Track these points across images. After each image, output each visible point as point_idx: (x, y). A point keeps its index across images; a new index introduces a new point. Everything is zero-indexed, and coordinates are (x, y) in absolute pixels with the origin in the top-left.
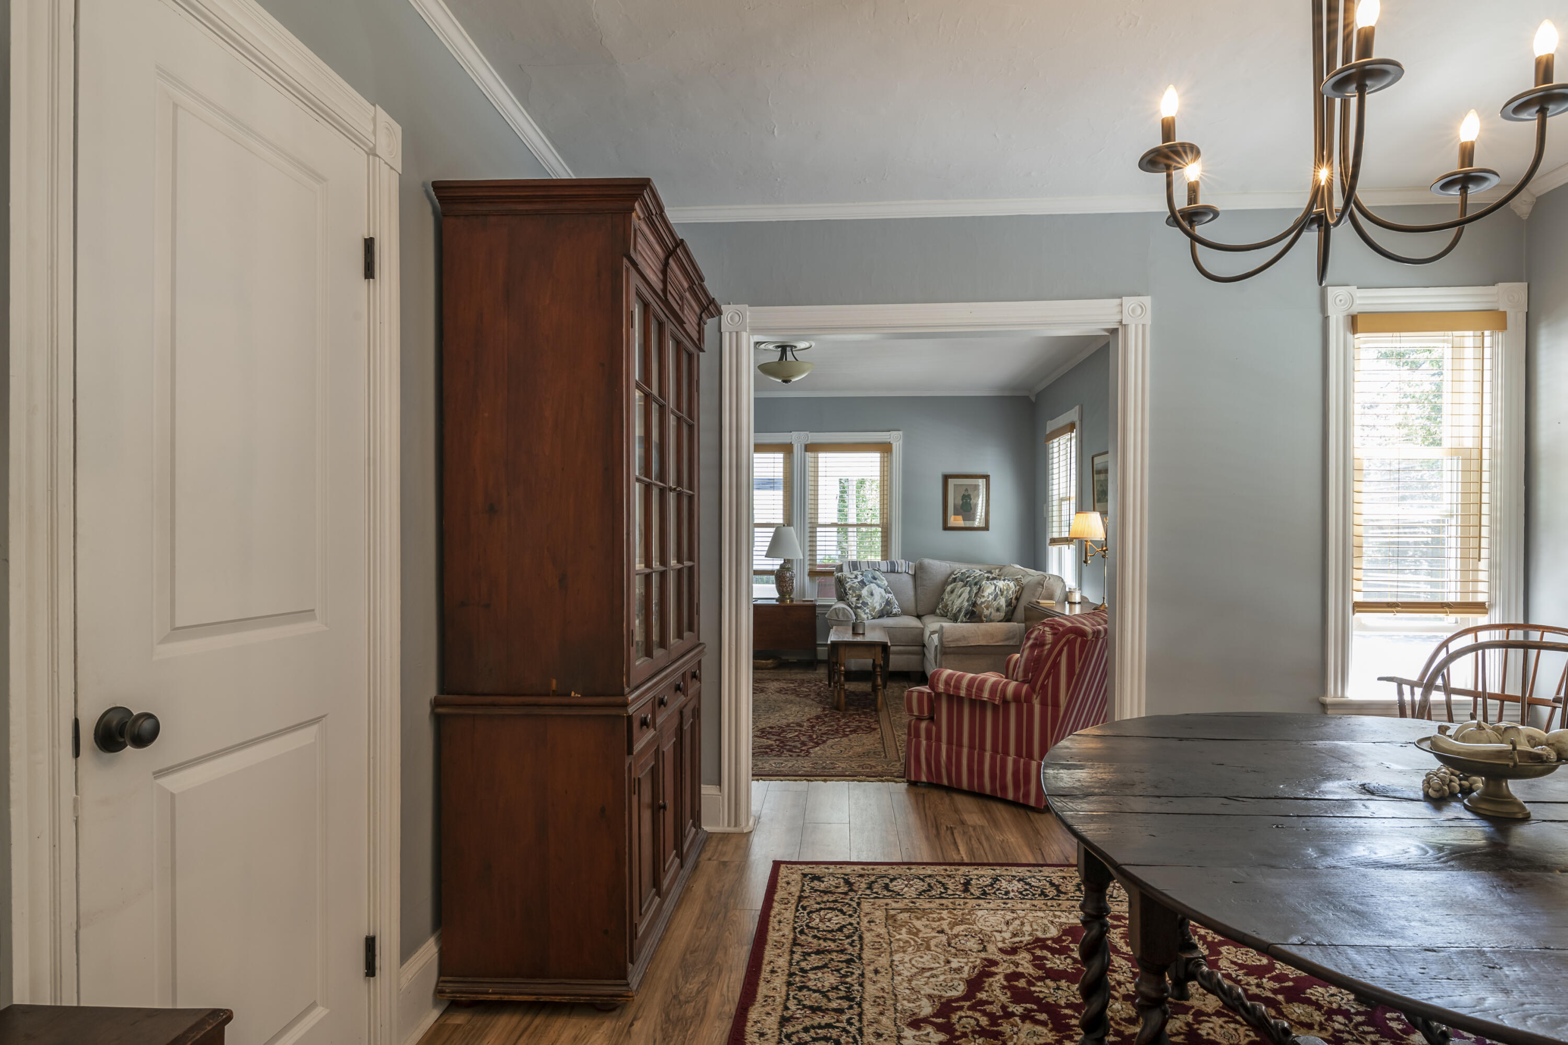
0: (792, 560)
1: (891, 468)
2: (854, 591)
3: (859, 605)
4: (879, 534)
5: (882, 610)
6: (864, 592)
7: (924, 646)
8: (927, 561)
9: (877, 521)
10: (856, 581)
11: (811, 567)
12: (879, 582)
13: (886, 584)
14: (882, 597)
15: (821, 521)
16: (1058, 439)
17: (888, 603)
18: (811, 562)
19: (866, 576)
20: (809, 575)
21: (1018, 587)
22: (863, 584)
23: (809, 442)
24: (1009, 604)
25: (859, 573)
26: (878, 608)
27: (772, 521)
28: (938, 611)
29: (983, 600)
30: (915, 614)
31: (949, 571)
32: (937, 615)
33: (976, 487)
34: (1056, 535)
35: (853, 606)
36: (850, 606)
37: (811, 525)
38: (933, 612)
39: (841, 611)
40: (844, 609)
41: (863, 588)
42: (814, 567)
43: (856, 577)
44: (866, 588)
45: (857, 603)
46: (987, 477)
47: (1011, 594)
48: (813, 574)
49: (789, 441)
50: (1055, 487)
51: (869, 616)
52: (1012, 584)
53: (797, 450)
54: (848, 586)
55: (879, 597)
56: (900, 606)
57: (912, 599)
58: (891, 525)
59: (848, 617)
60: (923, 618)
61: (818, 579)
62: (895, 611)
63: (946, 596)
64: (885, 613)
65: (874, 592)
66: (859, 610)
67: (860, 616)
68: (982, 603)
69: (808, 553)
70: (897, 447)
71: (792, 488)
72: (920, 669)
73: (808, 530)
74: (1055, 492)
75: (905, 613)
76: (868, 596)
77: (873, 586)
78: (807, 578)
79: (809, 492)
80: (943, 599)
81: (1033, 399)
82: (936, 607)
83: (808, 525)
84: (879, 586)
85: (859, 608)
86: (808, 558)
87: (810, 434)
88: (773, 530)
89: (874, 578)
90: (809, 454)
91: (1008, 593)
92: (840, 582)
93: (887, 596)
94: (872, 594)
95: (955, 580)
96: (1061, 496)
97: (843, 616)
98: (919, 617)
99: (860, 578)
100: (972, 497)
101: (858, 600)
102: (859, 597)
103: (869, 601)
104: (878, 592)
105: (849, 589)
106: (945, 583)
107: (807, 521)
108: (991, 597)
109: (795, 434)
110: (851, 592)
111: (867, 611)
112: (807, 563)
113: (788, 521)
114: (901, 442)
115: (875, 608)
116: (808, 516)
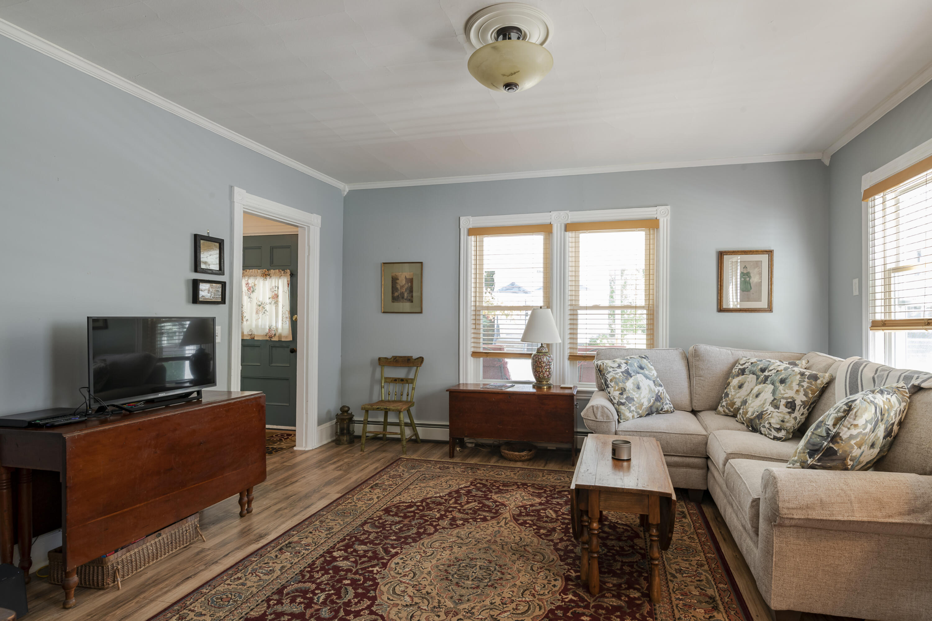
0: (552, 344)
1: (658, 246)
2: (617, 384)
3: (623, 401)
4: (645, 316)
5: (651, 407)
6: (629, 385)
7: (708, 458)
8: (703, 348)
9: (641, 302)
10: (619, 370)
11: (572, 351)
12: (647, 372)
13: (656, 374)
14: (651, 390)
15: (582, 303)
16: (882, 194)
17: (658, 398)
18: (572, 346)
19: (631, 365)
20: (569, 359)
21: (904, 404)
22: (628, 374)
23: (569, 222)
24: (888, 433)
25: (623, 361)
26: (646, 404)
27: (529, 304)
28: (720, 408)
29: (854, 432)
30: (691, 410)
31: (731, 360)
32: (719, 413)
33: (758, 264)
34: (879, 317)
35: (615, 401)
36: (611, 401)
37: (572, 308)
38: (714, 408)
39: (600, 410)
40: (603, 407)
41: (627, 379)
42: (574, 351)
43: (619, 366)
44: (631, 380)
45: (619, 398)
46: (770, 253)
47: (893, 417)
48: (573, 358)
49: (548, 221)
50: (879, 256)
51: (635, 414)
52: (894, 399)
53: (557, 230)
54: (609, 376)
55: (647, 391)
56: (672, 402)
57: (686, 391)
58: (658, 307)
59: (608, 417)
60: (701, 414)
61: (579, 363)
62: (666, 407)
63: (731, 391)
64: (654, 410)
65: (641, 384)
66: (622, 407)
67: (624, 415)
68: (851, 437)
69: (567, 336)
70: (665, 223)
71: (552, 269)
72: (705, 488)
73: (568, 312)
74: (879, 262)
75: (677, 408)
76: (633, 390)
77: (640, 377)
78: (567, 362)
79: (569, 273)
80: (727, 395)
81: (827, 162)
82: (719, 403)
83: (568, 308)
84: (647, 377)
85: (623, 404)
86: (567, 341)
87: (570, 214)
88: (530, 312)
89: (641, 368)
90: (569, 234)
91: (889, 414)
92: (600, 371)
93: (657, 389)
94: (638, 388)
95: (743, 372)
96: (889, 267)
97: (602, 416)
98: (694, 412)
99: (624, 367)
100: (752, 275)
101: (621, 394)
102: (623, 391)
103: (635, 395)
104: (646, 384)
105: (611, 381)
106: (728, 375)
107: (568, 303)
108: (869, 427)
109: (554, 214)
110: (613, 384)
111: (633, 408)
112: (567, 346)
113: (548, 304)
114: (669, 217)
115: (642, 405)
116: (568, 298)
